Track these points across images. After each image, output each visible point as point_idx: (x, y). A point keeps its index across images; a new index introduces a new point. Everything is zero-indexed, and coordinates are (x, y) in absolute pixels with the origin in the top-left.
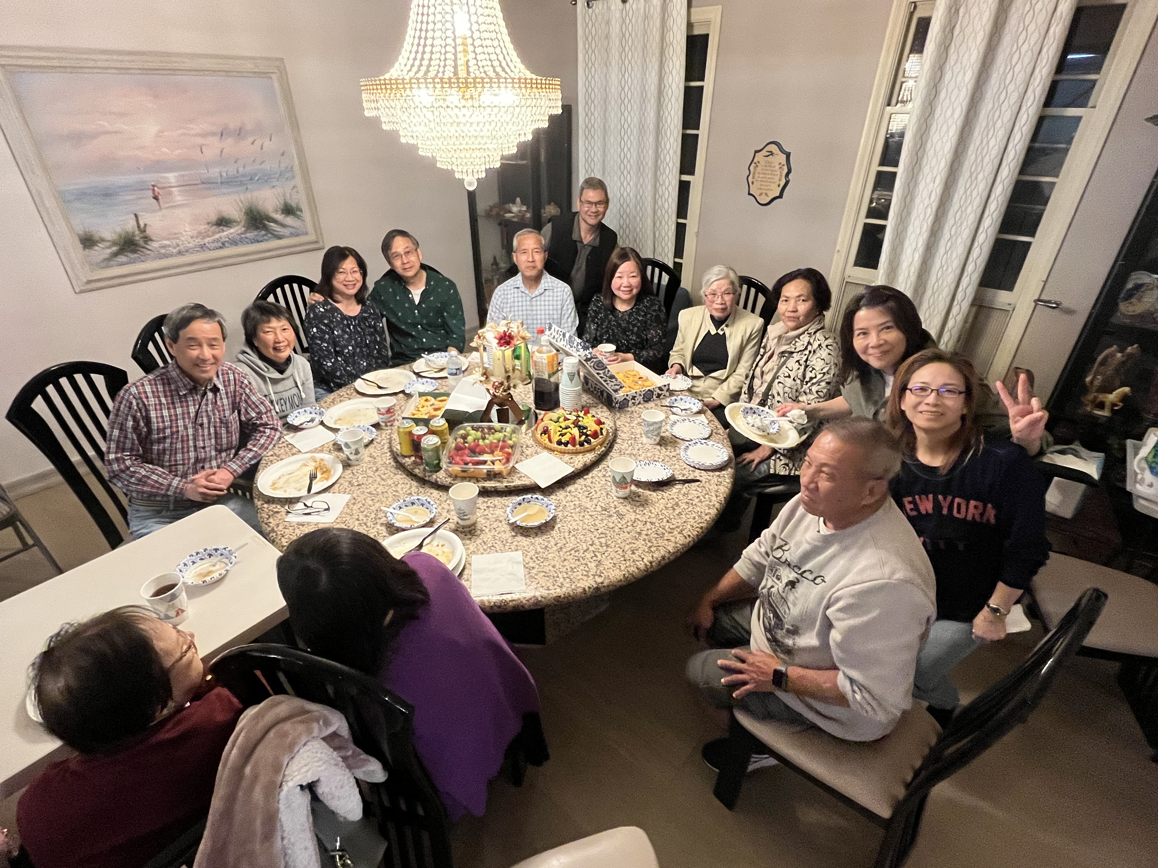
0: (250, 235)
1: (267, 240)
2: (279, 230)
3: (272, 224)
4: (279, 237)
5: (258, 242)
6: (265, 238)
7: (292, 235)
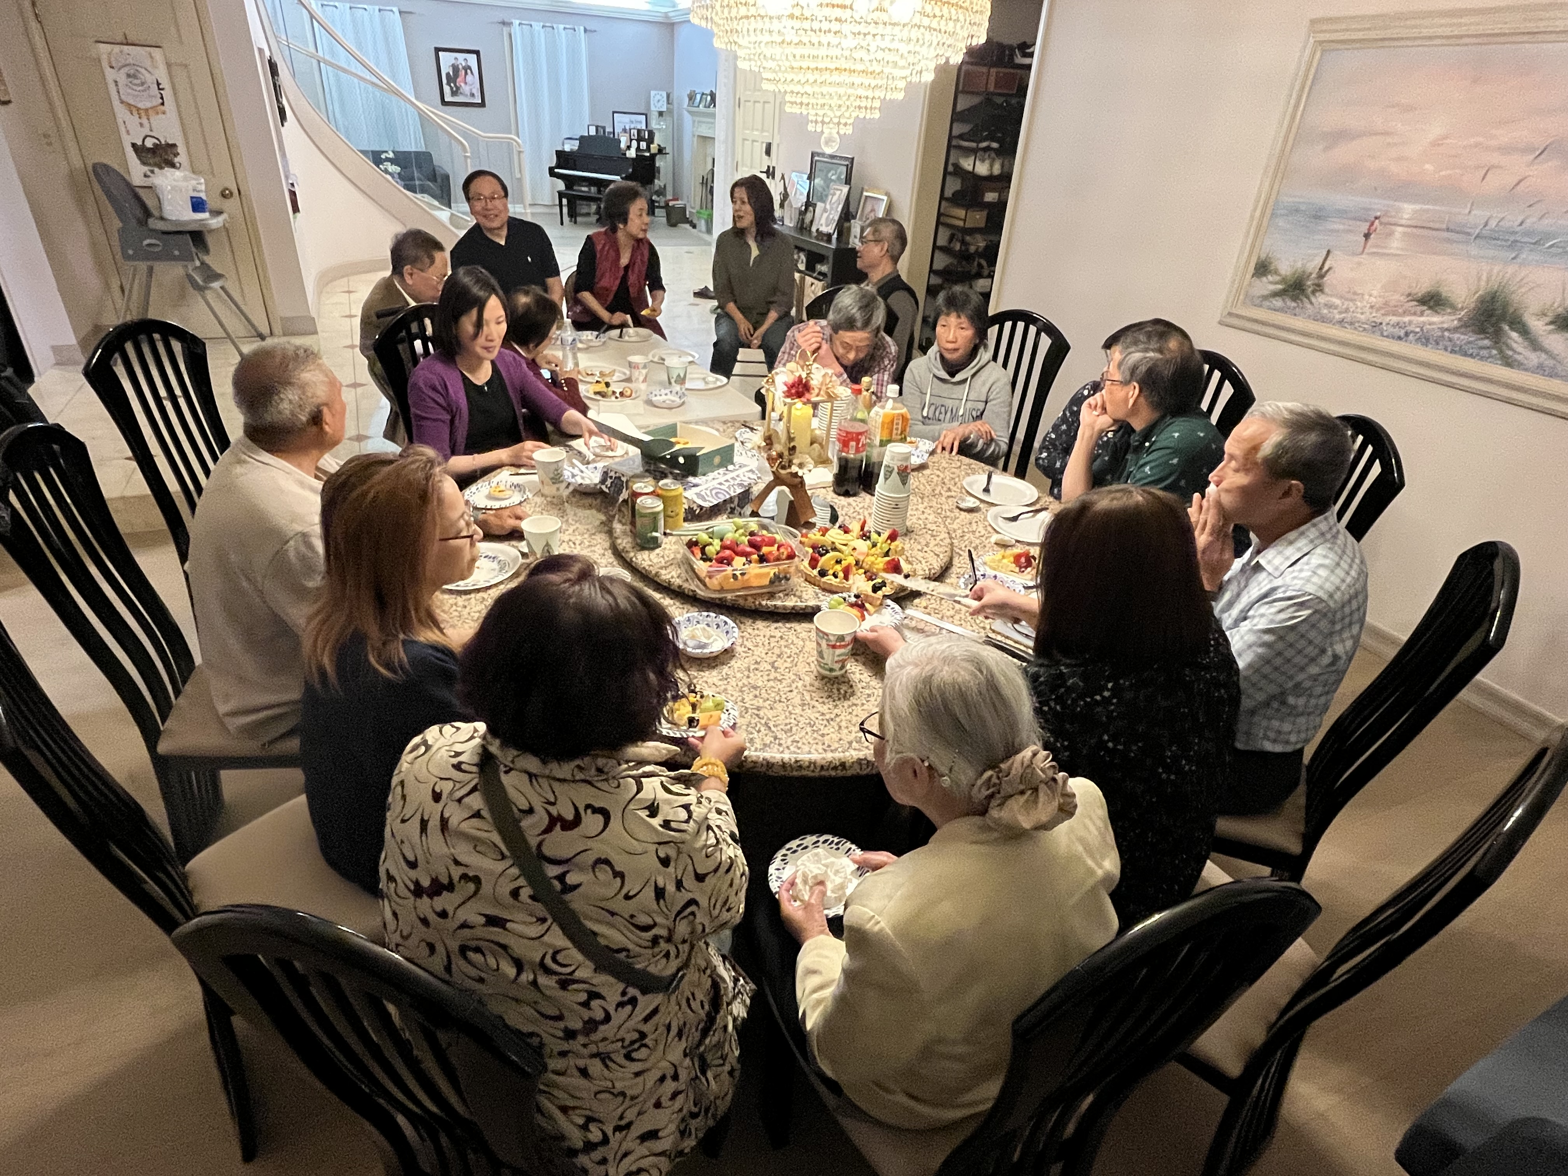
0: (1460, 338)
1: (1482, 358)
2: (1520, 349)
3: (1514, 335)
4: (1508, 362)
5: (1465, 354)
6: (1484, 353)
7: (1540, 369)
